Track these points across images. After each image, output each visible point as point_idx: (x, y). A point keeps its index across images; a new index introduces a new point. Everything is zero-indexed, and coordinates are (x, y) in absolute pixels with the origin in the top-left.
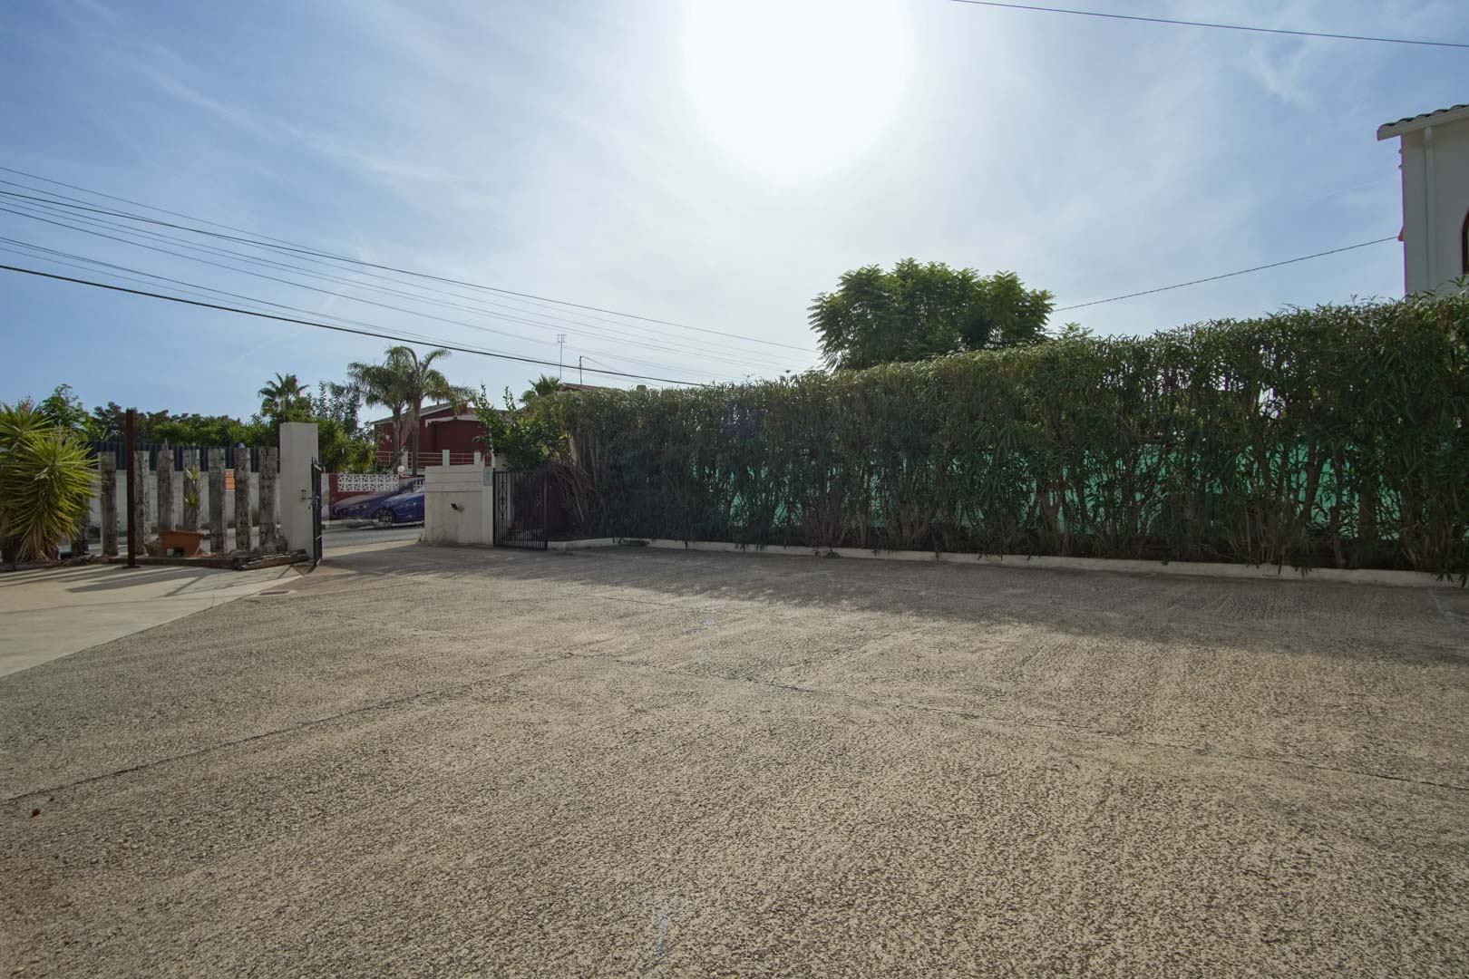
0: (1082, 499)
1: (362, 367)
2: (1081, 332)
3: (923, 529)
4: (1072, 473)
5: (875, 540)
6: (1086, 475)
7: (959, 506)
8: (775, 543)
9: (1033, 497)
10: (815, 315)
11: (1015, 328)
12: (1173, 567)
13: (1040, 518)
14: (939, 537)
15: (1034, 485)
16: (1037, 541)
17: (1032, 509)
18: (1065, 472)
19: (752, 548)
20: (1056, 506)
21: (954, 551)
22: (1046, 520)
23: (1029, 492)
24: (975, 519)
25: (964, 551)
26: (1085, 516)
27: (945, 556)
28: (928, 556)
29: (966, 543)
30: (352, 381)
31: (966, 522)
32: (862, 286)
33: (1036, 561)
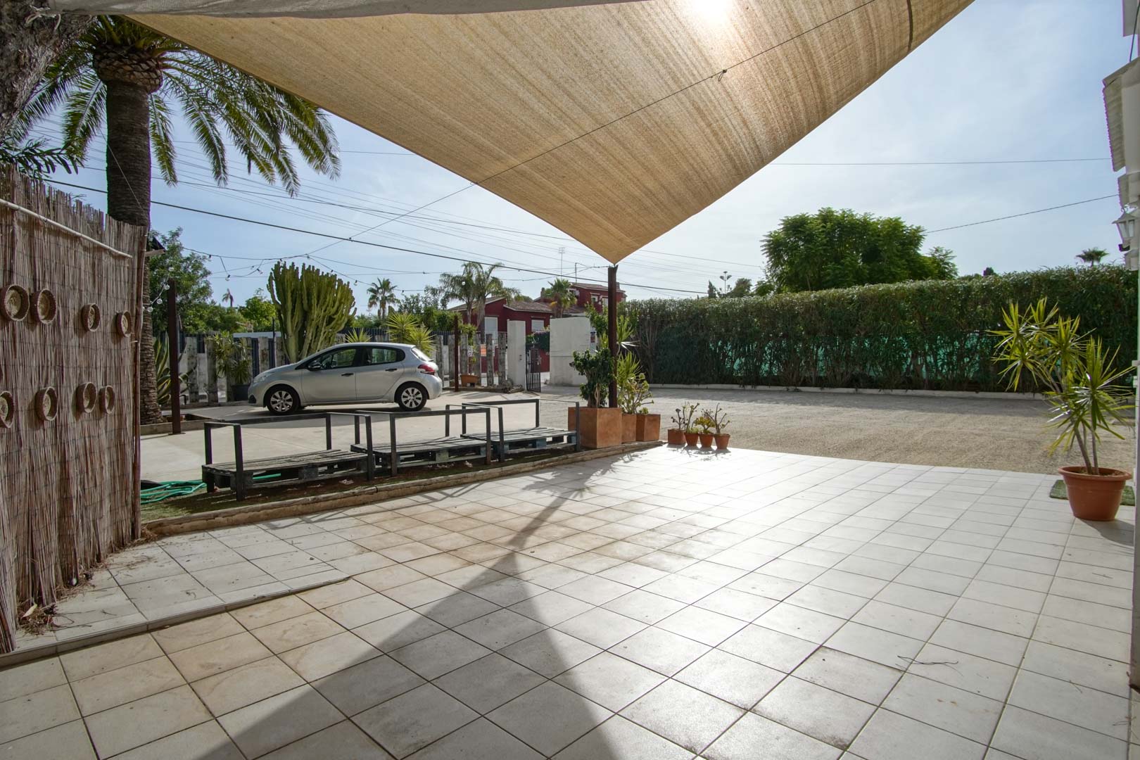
0: (936, 360)
1: (449, 276)
2: (944, 252)
3: (849, 376)
4: (931, 348)
5: (821, 383)
6: (938, 349)
7: (868, 365)
8: (762, 384)
9: (909, 360)
10: (765, 245)
11: (899, 254)
12: (981, 394)
13: (913, 371)
14: (857, 380)
15: (910, 354)
16: (911, 382)
17: (909, 366)
18: (927, 347)
19: (749, 387)
20: (922, 364)
21: (865, 387)
22: (917, 372)
23: (907, 357)
24: (878, 371)
25: (871, 388)
26: (937, 370)
27: (860, 390)
28: (851, 390)
29: (872, 384)
30: (442, 285)
31: (872, 374)
32: (796, 226)
33: (910, 392)
